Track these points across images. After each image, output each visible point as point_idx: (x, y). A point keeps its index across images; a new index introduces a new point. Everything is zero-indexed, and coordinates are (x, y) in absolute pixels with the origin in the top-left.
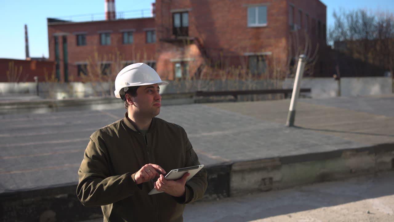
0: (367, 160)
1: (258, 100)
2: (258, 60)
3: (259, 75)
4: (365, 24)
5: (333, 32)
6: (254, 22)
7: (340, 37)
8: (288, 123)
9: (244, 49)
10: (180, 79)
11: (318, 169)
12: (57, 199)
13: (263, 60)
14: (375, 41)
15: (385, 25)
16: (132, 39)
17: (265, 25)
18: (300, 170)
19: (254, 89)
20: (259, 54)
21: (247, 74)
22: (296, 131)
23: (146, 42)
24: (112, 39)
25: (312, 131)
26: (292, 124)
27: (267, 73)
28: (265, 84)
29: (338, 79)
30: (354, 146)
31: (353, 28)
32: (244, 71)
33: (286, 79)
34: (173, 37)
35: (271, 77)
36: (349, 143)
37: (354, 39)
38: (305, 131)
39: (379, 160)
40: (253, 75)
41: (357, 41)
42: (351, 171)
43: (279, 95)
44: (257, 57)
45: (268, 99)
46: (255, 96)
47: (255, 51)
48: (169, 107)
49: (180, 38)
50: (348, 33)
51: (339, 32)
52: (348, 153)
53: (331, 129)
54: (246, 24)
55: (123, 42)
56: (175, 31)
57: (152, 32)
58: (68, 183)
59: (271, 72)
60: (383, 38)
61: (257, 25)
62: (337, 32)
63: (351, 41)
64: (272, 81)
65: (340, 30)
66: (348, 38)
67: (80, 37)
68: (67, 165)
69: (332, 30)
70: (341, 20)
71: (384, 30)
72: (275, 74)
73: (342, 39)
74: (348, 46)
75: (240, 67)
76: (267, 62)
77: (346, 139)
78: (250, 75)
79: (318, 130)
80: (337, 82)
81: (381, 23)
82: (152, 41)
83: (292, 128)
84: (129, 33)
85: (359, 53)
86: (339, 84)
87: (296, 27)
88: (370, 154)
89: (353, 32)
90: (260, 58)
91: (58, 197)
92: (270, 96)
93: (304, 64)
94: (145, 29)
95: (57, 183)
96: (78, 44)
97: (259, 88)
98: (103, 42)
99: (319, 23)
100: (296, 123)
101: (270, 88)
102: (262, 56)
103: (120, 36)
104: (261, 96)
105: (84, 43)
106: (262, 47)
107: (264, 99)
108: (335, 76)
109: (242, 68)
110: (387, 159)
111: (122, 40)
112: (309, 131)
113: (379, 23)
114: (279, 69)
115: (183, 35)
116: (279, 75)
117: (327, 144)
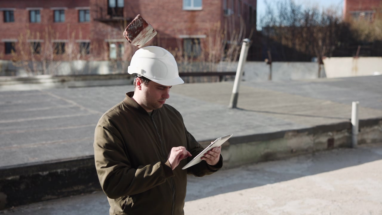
0: (306, 141)
1: (194, 82)
2: (194, 43)
3: (195, 58)
4: (293, 11)
5: (264, 17)
6: (189, 5)
7: (269, 23)
8: (231, 105)
9: (181, 32)
10: (116, 61)
11: (262, 149)
12: (8, 180)
13: (199, 43)
14: (302, 28)
15: (310, 13)
16: (63, 17)
17: (200, 8)
18: (246, 150)
19: (190, 71)
20: (194, 36)
21: (183, 56)
22: (239, 113)
23: (79, 21)
24: (42, 17)
25: (255, 113)
26: (235, 106)
27: (202, 56)
28: (201, 67)
29: (269, 63)
30: (296, 128)
31: (282, 15)
32: (180, 53)
33: (221, 63)
34: (108, 17)
35: (206, 60)
36: (289, 124)
37: (283, 25)
38: (247, 113)
39: (317, 141)
40: (189, 58)
41: (286, 27)
42: (292, 151)
43: (213, 78)
44: (193, 40)
45: (204, 82)
46: (191, 78)
47: (190, 34)
48: (111, 88)
49: (116, 18)
50: (278, 19)
51: (269, 18)
52: (290, 134)
53: (271, 111)
54: (182, 7)
55: (54, 21)
56: (110, 10)
57: (85, 12)
58: (21, 165)
59: (207, 55)
60: (309, 25)
61: (192, 8)
62: (267, 17)
63: (280, 28)
64: (207, 64)
65: (270, 16)
66: (277, 24)
67: (8, 14)
68: (15, 145)
69: (263, 16)
70: (271, 7)
71: (310, 18)
72: (210, 56)
73: (271, 25)
74: (278, 31)
75: (176, 49)
76: (202, 45)
77: (287, 121)
78: (186, 58)
79: (259, 112)
80: (268, 66)
81: (307, 11)
82: (85, 20)
83: (235, 110)
84: (61, 12)
85: (287, 39)
86: (271, 68)
87: (230, 12)
88: (309, 134)
89: (282, 18)
90: (196, 41)
91: (10, 178)
92: (205, 79)
93: (248, 48)
94: (77, 9)
95: (9, 164)
96: (5, 20)
97: (195, 70)
98: (33, 19)
99: (251, 8)
100: (239, 105)
101: (205, 71)
102: (198, 39)
103: (52, 14)
104: (196, 79)
105: (12, 20)
106: (197, 30)
107: (199, 82)
108: (267, 60)
109: (179, 50)
110: (324, 139)
111: (53, 18)
112: (251, 113)
113: (305, 11)
114: (214, 52)
115: (118, 16)
116: (214, 58)
117: (270, 125)
